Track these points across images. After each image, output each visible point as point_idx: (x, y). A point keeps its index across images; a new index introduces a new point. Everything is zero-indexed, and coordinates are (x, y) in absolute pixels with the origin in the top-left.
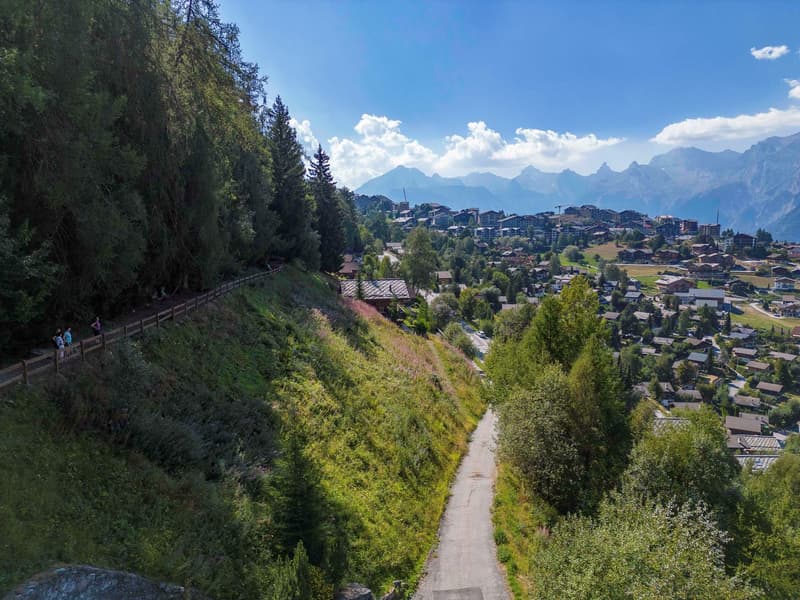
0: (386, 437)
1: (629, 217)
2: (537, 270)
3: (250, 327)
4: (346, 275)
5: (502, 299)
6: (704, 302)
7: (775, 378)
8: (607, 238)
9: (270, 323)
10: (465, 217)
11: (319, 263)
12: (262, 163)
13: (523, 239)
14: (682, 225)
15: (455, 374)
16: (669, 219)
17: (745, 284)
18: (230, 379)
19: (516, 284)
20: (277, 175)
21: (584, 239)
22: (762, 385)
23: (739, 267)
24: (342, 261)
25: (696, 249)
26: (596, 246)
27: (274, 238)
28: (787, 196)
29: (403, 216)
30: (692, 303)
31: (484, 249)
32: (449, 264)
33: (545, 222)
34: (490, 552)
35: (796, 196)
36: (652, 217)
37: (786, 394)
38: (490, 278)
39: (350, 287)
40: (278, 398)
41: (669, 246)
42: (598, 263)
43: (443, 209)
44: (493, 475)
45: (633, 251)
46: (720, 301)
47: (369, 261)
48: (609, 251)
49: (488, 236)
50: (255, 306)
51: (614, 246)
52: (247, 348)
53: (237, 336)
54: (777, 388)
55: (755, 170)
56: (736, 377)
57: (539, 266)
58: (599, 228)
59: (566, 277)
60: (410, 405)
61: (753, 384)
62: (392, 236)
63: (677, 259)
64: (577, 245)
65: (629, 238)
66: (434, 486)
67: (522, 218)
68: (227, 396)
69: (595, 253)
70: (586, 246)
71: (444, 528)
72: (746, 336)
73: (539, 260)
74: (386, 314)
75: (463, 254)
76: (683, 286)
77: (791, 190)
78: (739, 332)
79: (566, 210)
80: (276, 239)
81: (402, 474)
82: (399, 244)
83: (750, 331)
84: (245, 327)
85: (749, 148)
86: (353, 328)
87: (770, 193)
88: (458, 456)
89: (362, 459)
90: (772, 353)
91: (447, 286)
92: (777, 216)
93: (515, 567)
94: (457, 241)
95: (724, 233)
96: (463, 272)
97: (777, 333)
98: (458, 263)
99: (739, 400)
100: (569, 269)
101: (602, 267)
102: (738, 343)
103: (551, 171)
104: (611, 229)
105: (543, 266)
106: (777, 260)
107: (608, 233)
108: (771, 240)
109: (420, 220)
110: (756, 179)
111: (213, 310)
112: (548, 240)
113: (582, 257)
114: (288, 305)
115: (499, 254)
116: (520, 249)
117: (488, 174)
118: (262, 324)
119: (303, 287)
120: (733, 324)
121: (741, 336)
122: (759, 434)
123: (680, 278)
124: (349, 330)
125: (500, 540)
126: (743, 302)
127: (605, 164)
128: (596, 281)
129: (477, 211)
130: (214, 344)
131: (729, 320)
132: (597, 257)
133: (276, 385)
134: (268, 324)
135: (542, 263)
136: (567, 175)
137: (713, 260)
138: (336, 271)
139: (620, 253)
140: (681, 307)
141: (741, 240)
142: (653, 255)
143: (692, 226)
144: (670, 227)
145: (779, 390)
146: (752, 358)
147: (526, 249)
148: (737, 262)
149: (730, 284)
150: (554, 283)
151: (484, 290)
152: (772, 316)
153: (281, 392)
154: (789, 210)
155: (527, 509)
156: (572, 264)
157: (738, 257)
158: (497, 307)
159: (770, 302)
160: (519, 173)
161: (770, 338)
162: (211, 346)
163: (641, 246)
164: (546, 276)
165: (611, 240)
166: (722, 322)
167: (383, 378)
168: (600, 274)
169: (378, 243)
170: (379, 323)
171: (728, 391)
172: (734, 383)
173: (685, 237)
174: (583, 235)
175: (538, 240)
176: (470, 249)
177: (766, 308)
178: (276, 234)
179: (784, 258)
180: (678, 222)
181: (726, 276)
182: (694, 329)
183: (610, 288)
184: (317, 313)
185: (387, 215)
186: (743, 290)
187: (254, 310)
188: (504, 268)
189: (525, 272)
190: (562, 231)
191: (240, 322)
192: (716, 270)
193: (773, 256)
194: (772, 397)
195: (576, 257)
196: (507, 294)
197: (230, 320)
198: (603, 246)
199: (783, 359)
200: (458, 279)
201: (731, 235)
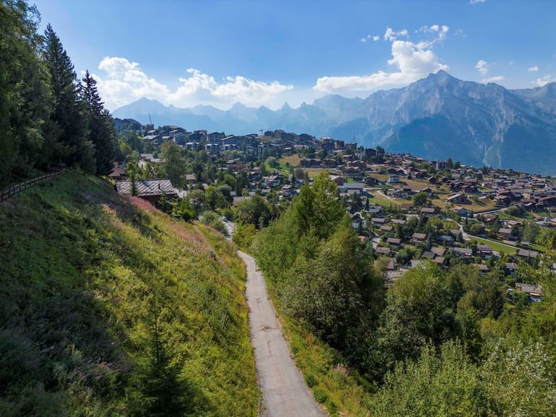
0: (193, 308)
1: (305, 138)
2: (252, 173)
3: (51, 222)
4: (114, 178)
5: (233, 193)
6: (354, 191)
7: (396, 235)
8: (293, 152)
9: (69, 218)
10: (197, 136)
11: (95, 168)
12: (42, 79)
13: (240, 152)
14: (335, 143)
15: (221, 249)
16: (328, 140)
17: (373, 179)
18: (44, 275)
19: (241, 183)
20: (57, 91)
21: (279, 153)
22: (390, 240)
23: (369, 169)
24: (113, 166)
25: (345, 158)
26: (286, 158)
27: (58, 144)
28: (389, 126)
29: (150, 134)
30: (346, 192)
31: (214, 159)
32: (191, 169)
33: (252, 140)
34: (307, 394)
35: (394, 126)
36: (318, 138)
37: (402, 245)
38: (222, 179)
39: (125, 187)
40: (96, 287)
41: (330, 156)
42: (289, 169)
43: (180, 130)
44: (278, 325)
45: (309, 160)
46: (361, 190)
47: (131, 167)
48: (295, 160)
49: (215, 149)
50: (51, 204)
51: (297, 157)
52: (52, 242)
53: (39, 231)
54: (398, 241)
55: (371, 109)
56: (375, 236)
57: (253, 171)
58: (287, 145)
59: (271, 177)
60: (202, 279)
61: (385, 239)
62: (144, 149)
63: (335, 165)
64: (275, 156)
65: (306, 151)
66: (240, 343)
67: (238, 138)
68: (44, 291)
69: (286, 161)
70: (280, 157)
71: (261, 380)
72: (377, 211)
73: (253, 166)
74: (158, 206)
75: (201, 162)
76: (340, 182)
77: (391, 123)
78: (374, 208)
79: (265, 133)
80: (59, 145)
81: (215, 339)
82: (151, 155)
83: (380, 207)
84: (45, 224)
85: (368, 96)
86: (137, 219)
87: (380, 125)
88: (246, 314)
89: (181, 332)
90: (392, 220)
91: (194, 185)
92: (384, 138)
93: (333, 405)
94: (194, 152)
95: (359, 149)
96: (203, 175)
97: (394, 209)
98: (198, 169)
99: (378, 250)
100: (272, 172)
101: (291, 171)
102: (374, 215)
103: (252, 107)
104: (295, 146)
105: (255, 170)
106: (389, 164)
107: (293, 149)
108: (384, 152)
109: (164, 137)
110: (372, 116)
111: (10, 208)
112: (256, 153)
113: (278, 164)
114: (78, 201)
115: (225, 162)
116: (238, 159)
117: (210, 107)
118: (61, 219)
119: (87, 186)
120: (370, 203)
121: (375, 211)
122: (393, 270)
123: (338, 177)
124: (134, 220)
125: (311, 383)
126: (373, 190)
127: (286, 103)
128: (290, 180)
129: (206, 132)
130: (18, 240)
131: (368, 201)
132: (288, 164)
133: (92, 275)
134: (67, 219)
135: (255, 168)
136: (263, 110)
137: (355, 165)
138: (107, 175)
139: (301, 161)
140: (341, 195)
141: (370, 152)
142: (321, 162)
143: (341, 144)
144: (328, 145)
145: (398, 242)
146: (382, 223)
147: (242, 159)
148: (368, 166)
149: (365, 179)
150: (263, 181)
151: (220, 187)
152: (388, 198)
153: (98, 281)
154: (390, 135)
155: (317, 351)
156: (274, 169)
157: (369, 163)
158: (231, 199)
159: (387, 190)
160: (231, 107)
161: (390, 211)
162: (16, 242)
163: (313, 157)
164: (258, 177)
165: (295, 153)
166: (364, 203)
167: (175, 258)
168: (292, 175)
169: (135, 153)
170: (155, 214)
171: (372, 245)
172: (374, 240)
173: (338, 151)
174: (278, 150)
175: (249, 152)
176: (205, 158)
177: (385, 193)
178: (59, 141)
179: (393, 163)
180: (333, 141)
181: (363, 174)
182: (349, 208)
183: (298, 184)
184: (106, 208)
185: (137, 134)
186: (372, 183)
187: (50, 207)
188: (230, 172)
189: (245, 175)
190: (265, 147)
191: (39, 218)
192: (357, 172)
193: (387, 162)
194: (396, 247)
195: (275, 165)
196: (236, 189)
197: (28, 216)
198: (291, 157)
199: (399, 223)
200: (200, 180)
201: (363, 150)
